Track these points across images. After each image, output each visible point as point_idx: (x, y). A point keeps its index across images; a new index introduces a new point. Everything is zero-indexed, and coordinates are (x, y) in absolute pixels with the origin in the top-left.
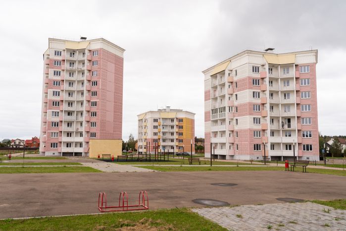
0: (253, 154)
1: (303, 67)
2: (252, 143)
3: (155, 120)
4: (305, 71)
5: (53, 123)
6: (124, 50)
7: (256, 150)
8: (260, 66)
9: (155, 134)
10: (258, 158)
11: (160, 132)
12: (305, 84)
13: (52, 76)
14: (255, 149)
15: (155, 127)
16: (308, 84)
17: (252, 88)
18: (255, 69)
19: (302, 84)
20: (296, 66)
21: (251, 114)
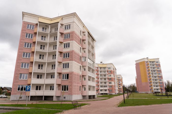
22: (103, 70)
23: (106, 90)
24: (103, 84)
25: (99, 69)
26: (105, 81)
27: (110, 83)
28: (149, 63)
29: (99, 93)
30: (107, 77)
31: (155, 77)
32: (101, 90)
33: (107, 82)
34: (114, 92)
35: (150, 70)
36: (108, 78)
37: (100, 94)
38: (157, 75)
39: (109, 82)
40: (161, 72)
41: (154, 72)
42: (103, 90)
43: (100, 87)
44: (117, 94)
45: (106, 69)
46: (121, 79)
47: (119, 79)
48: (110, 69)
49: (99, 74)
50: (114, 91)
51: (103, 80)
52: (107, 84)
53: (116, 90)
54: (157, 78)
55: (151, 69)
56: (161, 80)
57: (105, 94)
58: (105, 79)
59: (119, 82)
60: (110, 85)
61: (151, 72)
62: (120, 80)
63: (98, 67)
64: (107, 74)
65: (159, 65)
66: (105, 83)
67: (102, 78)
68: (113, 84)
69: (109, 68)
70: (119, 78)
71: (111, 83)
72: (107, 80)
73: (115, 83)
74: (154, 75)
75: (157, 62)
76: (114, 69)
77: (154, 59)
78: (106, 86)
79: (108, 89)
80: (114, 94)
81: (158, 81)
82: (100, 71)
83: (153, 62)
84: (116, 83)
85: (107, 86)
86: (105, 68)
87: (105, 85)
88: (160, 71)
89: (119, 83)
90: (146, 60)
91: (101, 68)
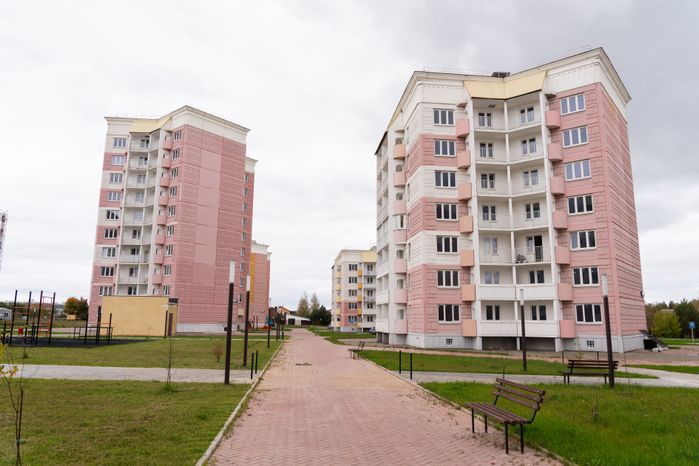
0: (435, 331)
1: (568, 99)
2: (431, 301)
3: (353, 267)
4: (573, 108)
5: (103, 268)
6: (246, 130)
7: (444, 321)
8: (454, 107)
9: (352, 293)
10: (449, 341)
11: (360, 289)
12: (576, 141)
13: (107, 184)
14: (441, 318)
15: (352, 280)
16: (584, 139)
17: (431, 163)
18: (442, 116)
19: (567, 143)
20: (550, 97)
21: (428, 227)
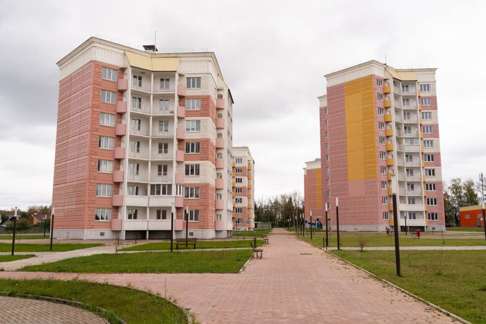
22: (152, 87)
23: (161, 213)
24: (150, 176)
25: (130, 83)
26: (161, 157)
27: (192, 170)
28: (393, 89)
29: (118, 232)
30: (174, 131)
31: (409, 156)
32: (134, 213)
33: (171, 162)
34: (210, 224)
35: (393, 124)
36: (180, 141)
37: (123, 236)
38: (417, 147)
39: (187, 166)
40: (436, 135)
41: (408, 135)
42: (145, 209)
43: (125, 189)
44: (224, 235)
45: (176, 87)
46: (247, 165)
47: (238, 165)
48: (199, 86)
49: (129, 111)
50: (211, 216)
51: (151, 153)
52: (175, 175)
53: (224, 214)
54: (417, 162)
55: (394, 118)
56: (431, 173)
57: (154, 234)
58: (163, 146)
59: (239, 181)
60: (192, 180)
61: (395, 133)
62: (242, 171)
63: (123, 70)
64: (180, 118)
65: (433, 102)
66: (163, 168)
67: (146, 141)
68: (208, 174)
69: (194, 81)
70: (239, 160)
71: (198, 173)
72: (174, 153)
73: (219, 176)
74: (408, 148)
75: (426, 87)
76: (220, 97)
77: (412, 71)
78: (166, 189)
79: (178, 209)
80: (210, 234)
81: (420, 176)
82: (133, 92)
83: (407, 84)
84: (224, 173)
85: (170, 186)
86: (165, 77)
87: (160, 180)
88: (433, 130)
89: (238, 185)
90: (380, 73)
91: (140, 75)
